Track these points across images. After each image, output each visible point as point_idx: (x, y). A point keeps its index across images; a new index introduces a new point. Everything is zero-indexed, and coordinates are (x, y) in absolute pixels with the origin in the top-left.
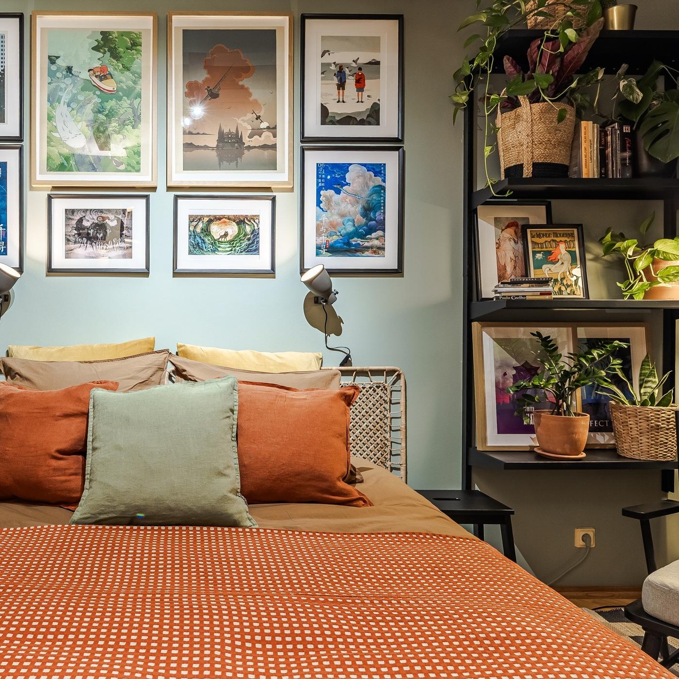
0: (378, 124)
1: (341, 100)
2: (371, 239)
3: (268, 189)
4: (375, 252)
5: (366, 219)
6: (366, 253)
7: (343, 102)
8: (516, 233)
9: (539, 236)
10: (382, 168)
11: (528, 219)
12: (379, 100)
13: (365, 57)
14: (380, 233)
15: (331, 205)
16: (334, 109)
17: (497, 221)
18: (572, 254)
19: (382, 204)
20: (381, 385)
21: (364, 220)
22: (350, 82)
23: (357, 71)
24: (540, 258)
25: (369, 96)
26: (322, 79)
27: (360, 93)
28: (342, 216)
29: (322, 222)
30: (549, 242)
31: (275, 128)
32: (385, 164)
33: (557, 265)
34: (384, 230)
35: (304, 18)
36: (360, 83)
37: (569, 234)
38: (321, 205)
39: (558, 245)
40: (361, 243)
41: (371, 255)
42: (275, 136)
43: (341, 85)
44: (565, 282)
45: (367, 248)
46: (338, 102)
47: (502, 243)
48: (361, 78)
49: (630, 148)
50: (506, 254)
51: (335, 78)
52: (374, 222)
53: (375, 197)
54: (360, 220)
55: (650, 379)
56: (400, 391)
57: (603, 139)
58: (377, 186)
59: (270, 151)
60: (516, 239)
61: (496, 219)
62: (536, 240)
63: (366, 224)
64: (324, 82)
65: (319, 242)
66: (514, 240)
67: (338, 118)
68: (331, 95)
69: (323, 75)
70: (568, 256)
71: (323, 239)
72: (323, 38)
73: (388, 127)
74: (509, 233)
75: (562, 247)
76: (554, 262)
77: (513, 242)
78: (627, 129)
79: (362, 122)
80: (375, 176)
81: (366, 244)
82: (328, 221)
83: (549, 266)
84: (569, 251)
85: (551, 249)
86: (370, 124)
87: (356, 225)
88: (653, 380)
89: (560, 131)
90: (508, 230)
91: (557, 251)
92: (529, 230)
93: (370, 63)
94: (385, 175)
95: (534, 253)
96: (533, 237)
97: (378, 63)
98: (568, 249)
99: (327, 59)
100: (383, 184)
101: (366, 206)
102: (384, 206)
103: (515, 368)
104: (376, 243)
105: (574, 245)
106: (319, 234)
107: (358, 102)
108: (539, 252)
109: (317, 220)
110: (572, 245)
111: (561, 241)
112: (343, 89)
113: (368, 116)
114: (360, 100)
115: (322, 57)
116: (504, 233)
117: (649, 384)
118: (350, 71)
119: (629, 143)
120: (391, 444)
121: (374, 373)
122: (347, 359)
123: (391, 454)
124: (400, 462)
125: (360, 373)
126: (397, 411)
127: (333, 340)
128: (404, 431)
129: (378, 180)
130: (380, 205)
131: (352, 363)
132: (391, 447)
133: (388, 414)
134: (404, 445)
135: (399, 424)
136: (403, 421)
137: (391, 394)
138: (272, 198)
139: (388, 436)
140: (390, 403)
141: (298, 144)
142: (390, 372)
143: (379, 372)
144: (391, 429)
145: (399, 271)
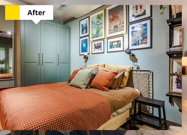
0: (145, 15)
1: (137, 12)
3: (122, 34)
4: (145, 44)
12: (146, 9)
14: (146, 39)
15: (135, 35)
16: (135, 14)
17: (180, 30)
20: (146, 74)
21: (142, 37)
25: (143, 9)
26: (133, 9)
27: (141, 9)
28: (137, 37)
31: (123, 22)
32: (147, 23)
36: (141, 7)
38: (133, 35)
42: (123, 24)
43: (137, 9)
45: (143, 43)
52: (144, 37)
53: (145, 31)
56: (151, 75)
58: (145, 29)
59: (123, 27)
65: (132, 43)
67: (136, 16)
79: (142, 15)
82: (134, 39)
94: (147, 26)
100: (147, 28)
101: (142, 34)
104: (145, 41)
106: (132, 41)
109: (132, 39)
114: (141, 11)
120: (149, 87)
121: (144, 71)
122: (138, 67)
123: (149, 90)
124: (151, 92)
125: (141, 71)
126: (151, 80)
127: (136, 64)
128: (152, 85)
129: (145, 27)
130: (146, 33)
131: (139, 68)
132: (149, 88)
133: (148, 80)
134: (152, 88)
135: (151, 83)
136: (151, 82)
137: (149, 76)
138: (123, 36)
139: (148, 85)
140: (149, 78)
141: (128, 24)
142: (148, 71)
143: (146, 71)
144: (149, 84)
145: (151, 47)
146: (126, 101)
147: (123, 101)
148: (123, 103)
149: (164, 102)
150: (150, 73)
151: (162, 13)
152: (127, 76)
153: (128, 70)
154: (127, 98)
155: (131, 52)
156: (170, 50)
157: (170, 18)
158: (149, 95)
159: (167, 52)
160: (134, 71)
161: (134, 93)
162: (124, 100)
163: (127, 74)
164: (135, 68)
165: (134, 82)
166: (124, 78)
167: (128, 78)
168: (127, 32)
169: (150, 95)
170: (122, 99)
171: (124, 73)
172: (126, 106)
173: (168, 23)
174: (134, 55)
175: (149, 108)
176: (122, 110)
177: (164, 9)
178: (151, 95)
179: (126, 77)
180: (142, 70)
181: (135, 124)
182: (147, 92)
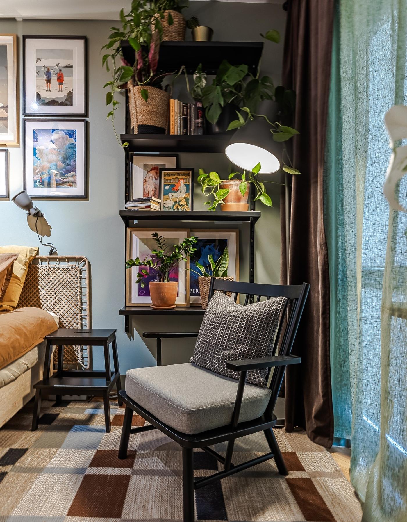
0: (72, 105)
1: (48, 90)
2: (68, 177)
3: (4, 145)
4: (70, 185)
5: (65, 165)
6: (65, 186)
7: (50, 91)
8: (156, 173)
9: (169, 175)
10: (74, 133)
11: (165, 165)
12: (72, 90)
13: (63, 63)
14: (73, 173)
15: (43, 156)
16: (44, 95)
17: (145, 166)
18: (187, 186)
19: (74, 155)
20: (74, 267)
21: (64, 165)
22: (54, 78)
23: (59, 72)
24: (168, 189)
25: (66, 87)
26: (37, 76)
27: (60, 85)
28: (50, 162)
29: (37, 166)
30: (174, 179)
31: (7, 107)
32: (76, 130)
33: (178, 193)
34: (76, 171)
35: (25, 38)
36: (60, 80)
37: (186, 174)
38: (37, 155)
39: (180, 181)
40: (62, 179)
41: (68, 187)
42: (7, 112)
43: (49, 81)
44: (181, 203)
45: (65, 182)
46: (47, 91)
47: (147, 180)
48: (61, 76)
49: (201, 117)
50: (149, 187)
51: (45, 76)
52: (69, 166)
53: (70, 150)
54: (61, 165)
55: (223, 262)
56: (86, 271)
57: (185, 111)
58: (71, 144)
59: (4, 122)
60: (156, 178)
61: (145, 165)
62: (167, 178)
63: (65, 168)
64: (38, 78)
65: (36, 178)
66: (155, 178)
67: (47, 101)
68: (42, 86)
69: (37, 74)
70: (185, 188)
71: (38, 177)
72: (37, 50)
73: (78, 107)
74: (152, 174)
75: (182, 182)
76: (176, 191)
77: (154, 179)
78: (199, 105)
79: (62, 104)
80: (70, 137)
81: (65, 180)
82: (41, 165)
83: (173, 193)
84: (186, 185)
85: (175, 183)
86: (66, 105)
87: (58, 168)
88: (225, 262)
89: (151, 104)
90: (152, 171)
91: (178, 185)
92: (163, 172)
93: (66, 67)
94: (76, 137)
95: (165, 185)
96: (165, 176)
97: (71, 67)
98: (185, 183)
99: (40, 64)
100: (75, 143)
101: (65, 156)
102: (76, 156)
103: (151, 256)
104: (71, 179)
105: (189, 180)
106: (35, 173)
107: (59, 91)
108: (168, 185)
109: (34, 165)
110: (188, 181)
111: (181, 178)
112: (50, 83)
113: (66, 100)
114: (60, 90)
115: (36, 62)
116: (149, 173)
117: (223, 265)
118: (54, 72)
119: (201, 114)
120: (81, 303)
121: (69, 259)
122: (52, 250)
123: (81, 309)
124: (86, 314)
125: (61, 259)
126: (85, 283)
127: (46, 239)
128: (88, 295)
129: (72, 140)
130: (73, 156)
131: (56, 253)
132: (81, 305)
133: (78, 285)
134: (88, 303)
135: (86, 291)
136: (87, 289)
137: (81, 273)
138: (6, 151)
139: (78, 298)
140: (81, 278)
141: (22, 117)
142: (80, 259)
143: (73, 259)
144: (81, 294)
145: (86, 197)
146: (22, 342)
147: (12, 343)
148: (14, 348)
149: (116, 331)
150: (84, 265)
151: (110, 114)
152: (20, 276)
153: (22, 257)
154: (26, 335)
155: (31, 203)
156: (126, 208)
157: (126, 132)
158: (82, 324)
159: (120, 211)
160: (43, 259)
161: (42, 321)
162: (18, 339)
163: (19, 270)
164: (44, 253)
165: (42, 291)
166: (12, 280)
167: (23, 280)
168: (18, 142)
169: (84, 322)
170: (10, 338)
171: (12, 266)
172: (22, 360)
173: (123, 142)
174: (42, 216)
175: (83, 358)
176: (10, 370)
177: (117, 106)
178: (86, 322)
179: (17, 278)
180: (64, 256)
181: (48, 408)
182: (77, 315)
